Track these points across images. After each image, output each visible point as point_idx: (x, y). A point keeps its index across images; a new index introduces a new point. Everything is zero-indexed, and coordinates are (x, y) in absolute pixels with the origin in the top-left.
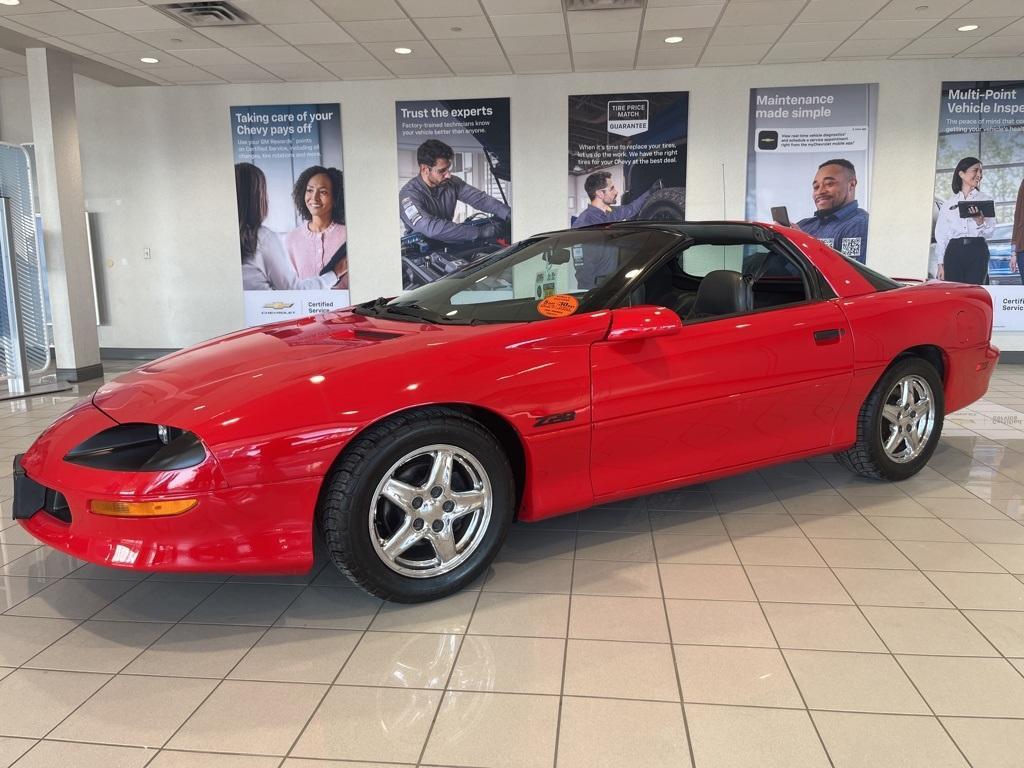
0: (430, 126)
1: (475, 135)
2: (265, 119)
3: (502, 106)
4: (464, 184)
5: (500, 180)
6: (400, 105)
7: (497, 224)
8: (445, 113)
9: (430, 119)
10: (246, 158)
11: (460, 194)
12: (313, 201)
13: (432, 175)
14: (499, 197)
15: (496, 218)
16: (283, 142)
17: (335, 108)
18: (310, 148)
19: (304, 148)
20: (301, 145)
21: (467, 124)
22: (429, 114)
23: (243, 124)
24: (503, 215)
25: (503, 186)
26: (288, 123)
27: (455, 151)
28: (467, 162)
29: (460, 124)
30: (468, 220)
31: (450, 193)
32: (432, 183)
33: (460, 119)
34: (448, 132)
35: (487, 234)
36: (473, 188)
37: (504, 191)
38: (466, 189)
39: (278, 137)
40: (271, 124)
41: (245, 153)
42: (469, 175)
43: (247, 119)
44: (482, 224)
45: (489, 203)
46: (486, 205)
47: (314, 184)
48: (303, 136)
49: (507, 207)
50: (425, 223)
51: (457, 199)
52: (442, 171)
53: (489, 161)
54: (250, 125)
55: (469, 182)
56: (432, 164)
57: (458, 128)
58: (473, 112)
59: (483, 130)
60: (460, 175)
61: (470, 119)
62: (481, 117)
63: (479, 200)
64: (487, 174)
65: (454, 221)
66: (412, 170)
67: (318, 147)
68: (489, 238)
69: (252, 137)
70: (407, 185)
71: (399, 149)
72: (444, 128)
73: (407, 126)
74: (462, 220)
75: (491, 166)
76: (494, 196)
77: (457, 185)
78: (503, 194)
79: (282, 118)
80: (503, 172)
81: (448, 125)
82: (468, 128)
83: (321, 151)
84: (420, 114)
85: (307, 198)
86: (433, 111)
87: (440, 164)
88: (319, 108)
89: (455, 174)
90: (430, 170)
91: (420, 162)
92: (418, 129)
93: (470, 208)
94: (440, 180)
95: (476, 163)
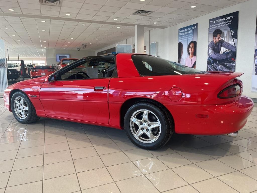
0: (217, 25)
1: (228, 25)
2: (184, 31)
3: (236, 14)
4: (224, 41)
5: (234, 39)
6: (210, 20)
7: (232, 53)
8: (221, 20)
9: (217, 23)
10: (180, 41)
11: (223, 44)
12: (190, 50)
13: (216, 40)
14: (233, 44)
15: (232, 51)
16: (186, 36)
17: (196, 25)
18: (191, 36)
19: (190, 37)
20: (189, 36)
21: (226, 22)
22: (217, 21)
23: (180, 33)
24: (234, 50)
25: (234, 41)
26: (188, 31)
27: (223, 31)
28: (225, 34)
29: (224, 23)
30: (224, 53)
31: (220, 44)
32: (216, 42)
33: (225, 21)
34: (221, 26)
35: (229, 57)
36: (226, 42)
37: (235, 42)
38: (224, 43)
39: (186, 35)
40: (185, 32)
41: (180, 40)
42: (226, 38)
43: (181, 31)
44: (228, 53)
45: (230, 47)
46: (229, 47)
47: (191, 46)
48: (190, 33)
49: (235, 48)
50: (213, 54)
51: (222, 46)
52: (219, 38)
53: (231, 33)
54: (181, 33)
55: (225, 41)
56: (216, 36)
57: (224, 24)
58: (228, 18)
59: (230, 23)
60: (223, 39)
61: (227, 20)
62: (230, 19)
63: (228, 46)
64: (231, 37)
65: (220, 53)
66: (211, 39)
67: (192, 36)
68: (229, 58)
69: (181, 36)
70: (210, 44)
71: (209, 33)
72: (220, 25)
73: (211, 26)
74: (222, 53)
75: (232, 34)
76: (232, 44)
77: (222, 42)
78: (234, 43)
79: (187, 30)
80: (235, 36)
81: (221, 24)
82: (226, 23)
83: (193, 37)
84: (215, 22)
85: (189, 49)
86: (218, 20)
87: (218, 36)
88: (193, 26)
89: (221, 39)
90: (216, 38)
91: (214, 36)
92: (214, 27)
93: (225, 49)
94: (218, 41)
95: (228, 34)
